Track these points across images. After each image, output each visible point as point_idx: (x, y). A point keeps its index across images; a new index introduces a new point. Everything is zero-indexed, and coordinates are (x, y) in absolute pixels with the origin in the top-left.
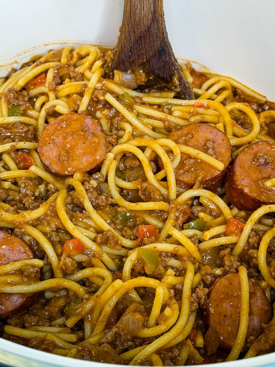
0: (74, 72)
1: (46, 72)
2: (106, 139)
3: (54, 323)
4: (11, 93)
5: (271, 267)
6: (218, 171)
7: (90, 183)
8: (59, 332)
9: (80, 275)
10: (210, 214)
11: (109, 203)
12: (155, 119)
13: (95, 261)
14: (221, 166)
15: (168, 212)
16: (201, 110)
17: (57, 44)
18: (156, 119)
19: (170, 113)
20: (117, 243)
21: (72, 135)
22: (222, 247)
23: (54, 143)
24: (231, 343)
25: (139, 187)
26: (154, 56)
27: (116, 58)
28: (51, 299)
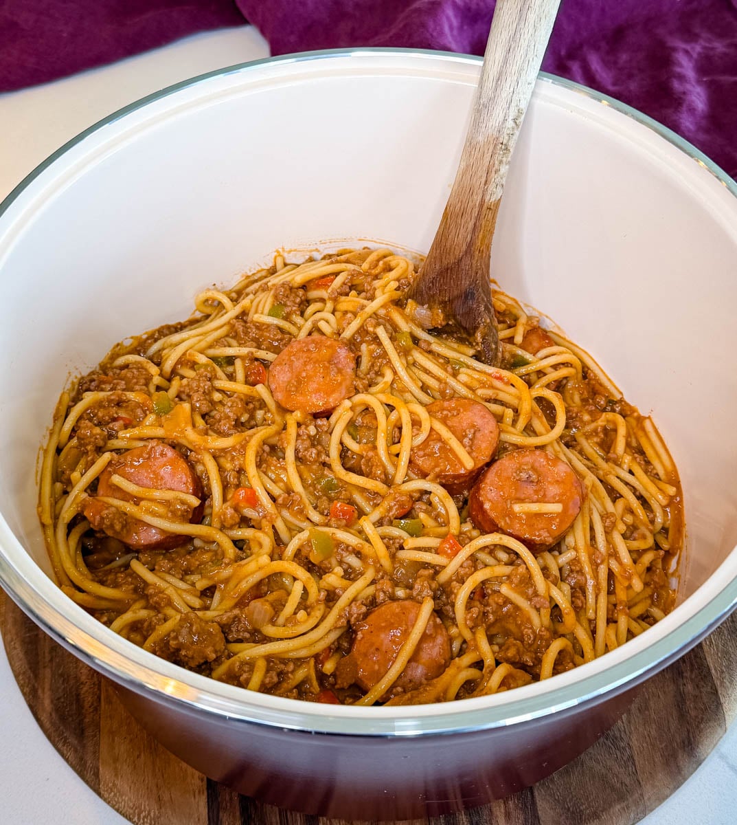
0: (370, 285)
1: (337, 274)
2: (353, 381)
3: (188, 577)
4: (283, 287)
5: (469, 613)
6: (465, 469)
7: (308, 428)
8: (185, 590)
9: (240, 533)
10: (436, 519)
11: (321, 460)
12: (432, 376)
13: (265, 523)
14: (469, 464)
15: (383, 497)
16: (498, 384)
17: (375, 242)
18: (434, 377)
19: (455, 375)
20: (301, 511)
21: (315, 363)
22: (425, 565)
23: (291, 366)
24: (370, 684)
25: (365, 454)
26: (458, 297)
27: (415, 285)
28: (199, 548)
